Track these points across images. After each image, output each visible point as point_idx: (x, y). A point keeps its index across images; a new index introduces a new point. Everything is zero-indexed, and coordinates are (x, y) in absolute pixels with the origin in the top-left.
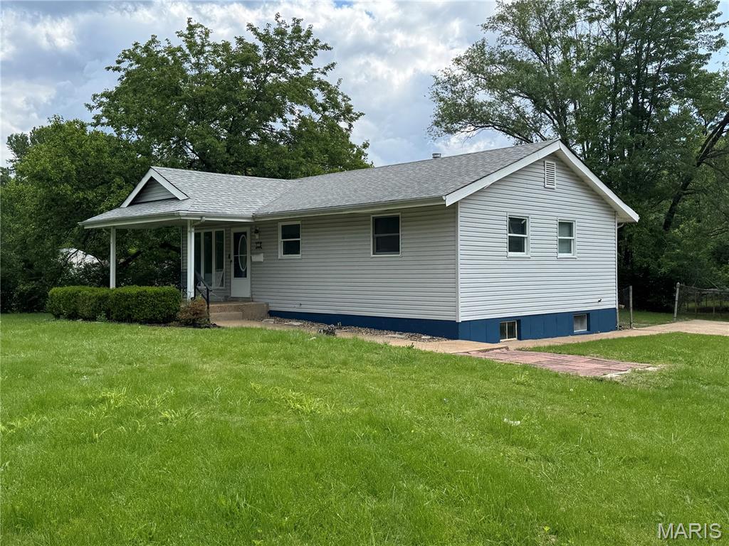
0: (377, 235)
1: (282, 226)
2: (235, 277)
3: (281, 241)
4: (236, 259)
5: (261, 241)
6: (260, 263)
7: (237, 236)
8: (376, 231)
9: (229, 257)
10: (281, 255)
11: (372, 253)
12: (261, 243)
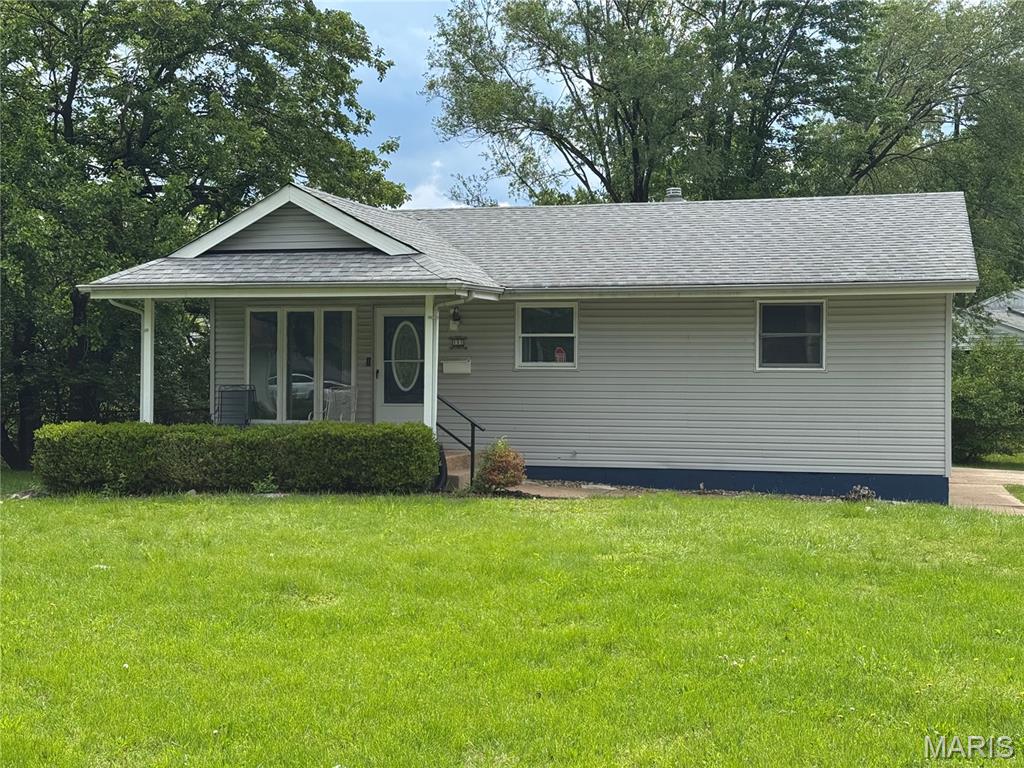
1: (523, 309)
2: (387, 401)
4: (388, 368)
5: (463, 335)
6: (466, 376)
7: (391, 323)
8: (765, 328)
9: (369, 362)
10: (519, 363)
11: (757, 365)
12: (465, 338)
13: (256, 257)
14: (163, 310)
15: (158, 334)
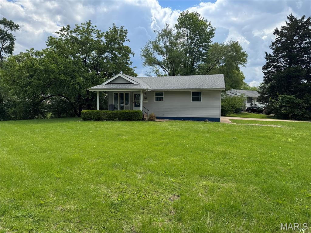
0: (193, 97)
1: (156, 93)
2: (135, 107)
3: (155, 97)
4: (135, 102)
6: (147, 103)
7: (135, 95)
8: (193, 95)
9: (132, 101)
10: (155, 101)
11: (191, 101)
12: (147, 97)
13: (114, 85)
14: (100, 93)
15: (100, 96)
